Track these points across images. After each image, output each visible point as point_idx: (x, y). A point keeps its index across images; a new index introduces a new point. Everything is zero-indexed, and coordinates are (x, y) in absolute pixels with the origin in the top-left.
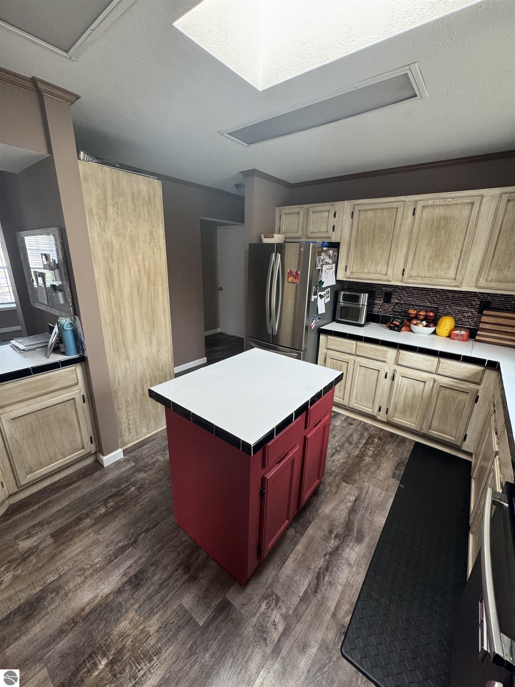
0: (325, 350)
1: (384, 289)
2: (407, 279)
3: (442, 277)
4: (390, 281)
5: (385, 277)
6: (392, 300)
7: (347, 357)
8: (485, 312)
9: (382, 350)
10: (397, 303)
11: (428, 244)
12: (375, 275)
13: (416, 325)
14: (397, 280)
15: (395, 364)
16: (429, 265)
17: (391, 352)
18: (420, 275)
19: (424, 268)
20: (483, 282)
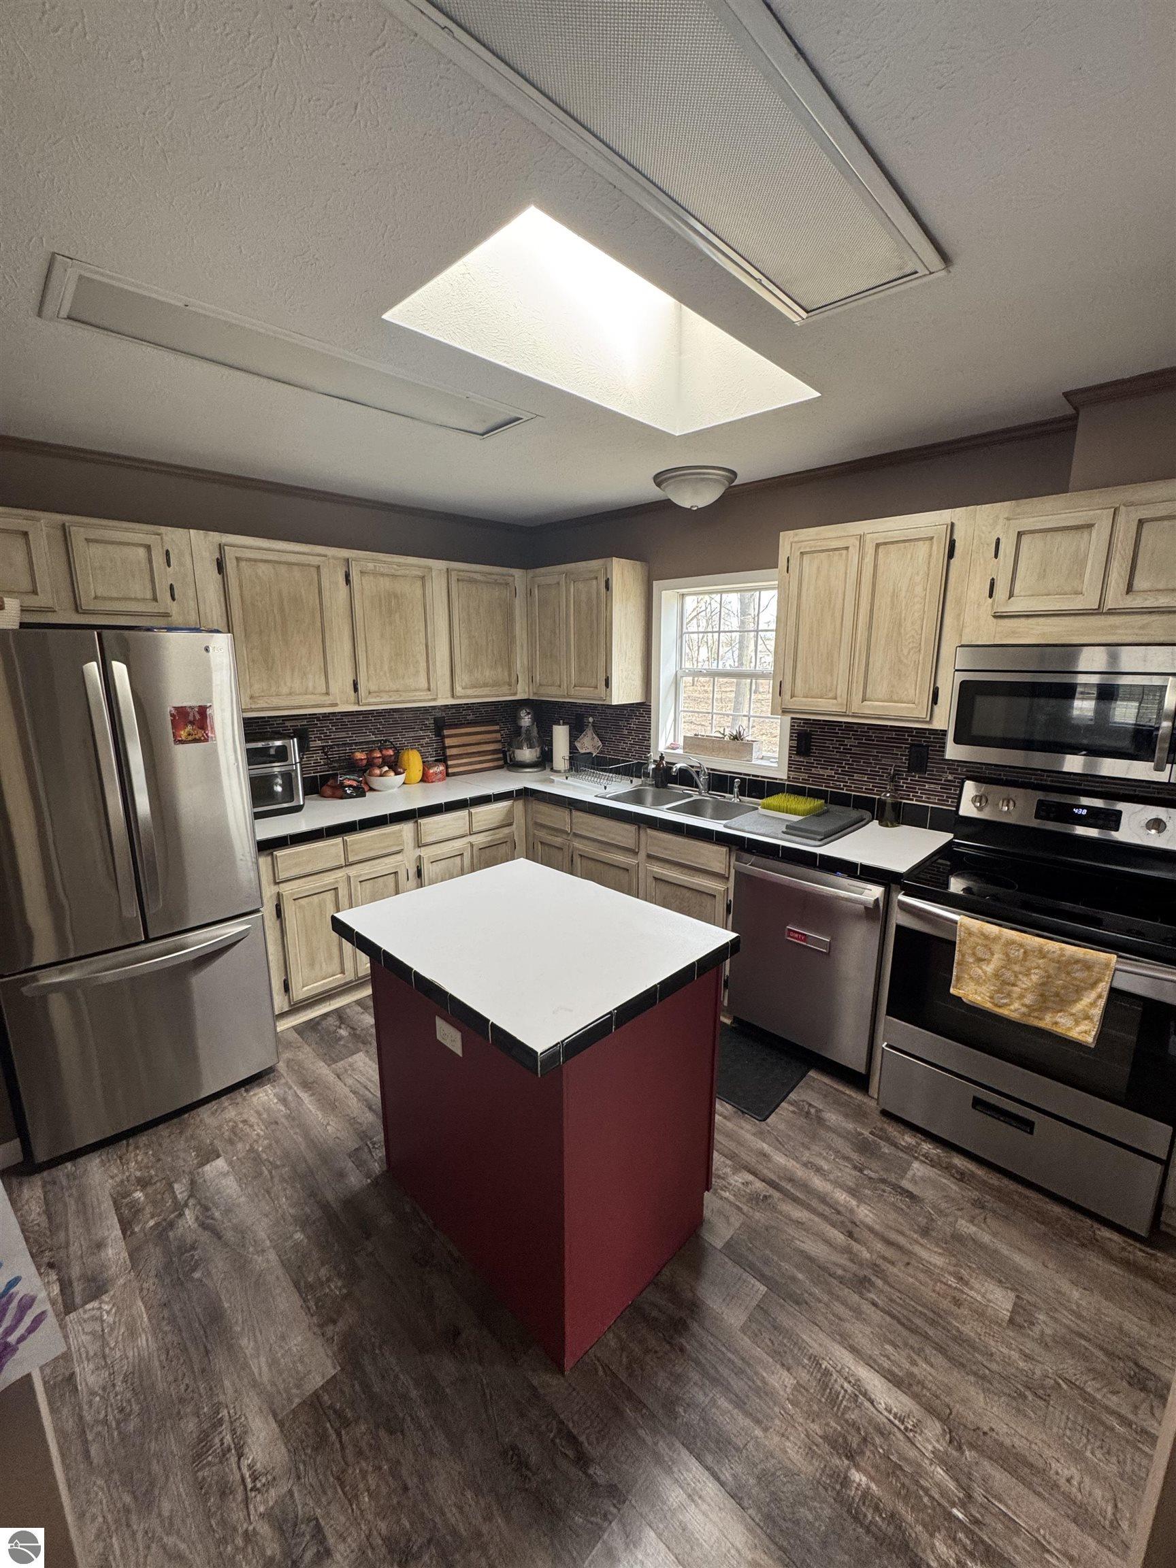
0: (275, 889)
2: (367, 698)
3: (413, 688)
4: (336, 705)
5: (326, 698)
7: (329, 879)
8: (446, 732)
9: (394, 833)
11: (382, 636)
13: (381, 775)
14: (347, 702)
15: (415, 848)
16: (391, 670)
17: (407, 828)
18: (382, 688)
19: (385, 673)
20: (459, 690)
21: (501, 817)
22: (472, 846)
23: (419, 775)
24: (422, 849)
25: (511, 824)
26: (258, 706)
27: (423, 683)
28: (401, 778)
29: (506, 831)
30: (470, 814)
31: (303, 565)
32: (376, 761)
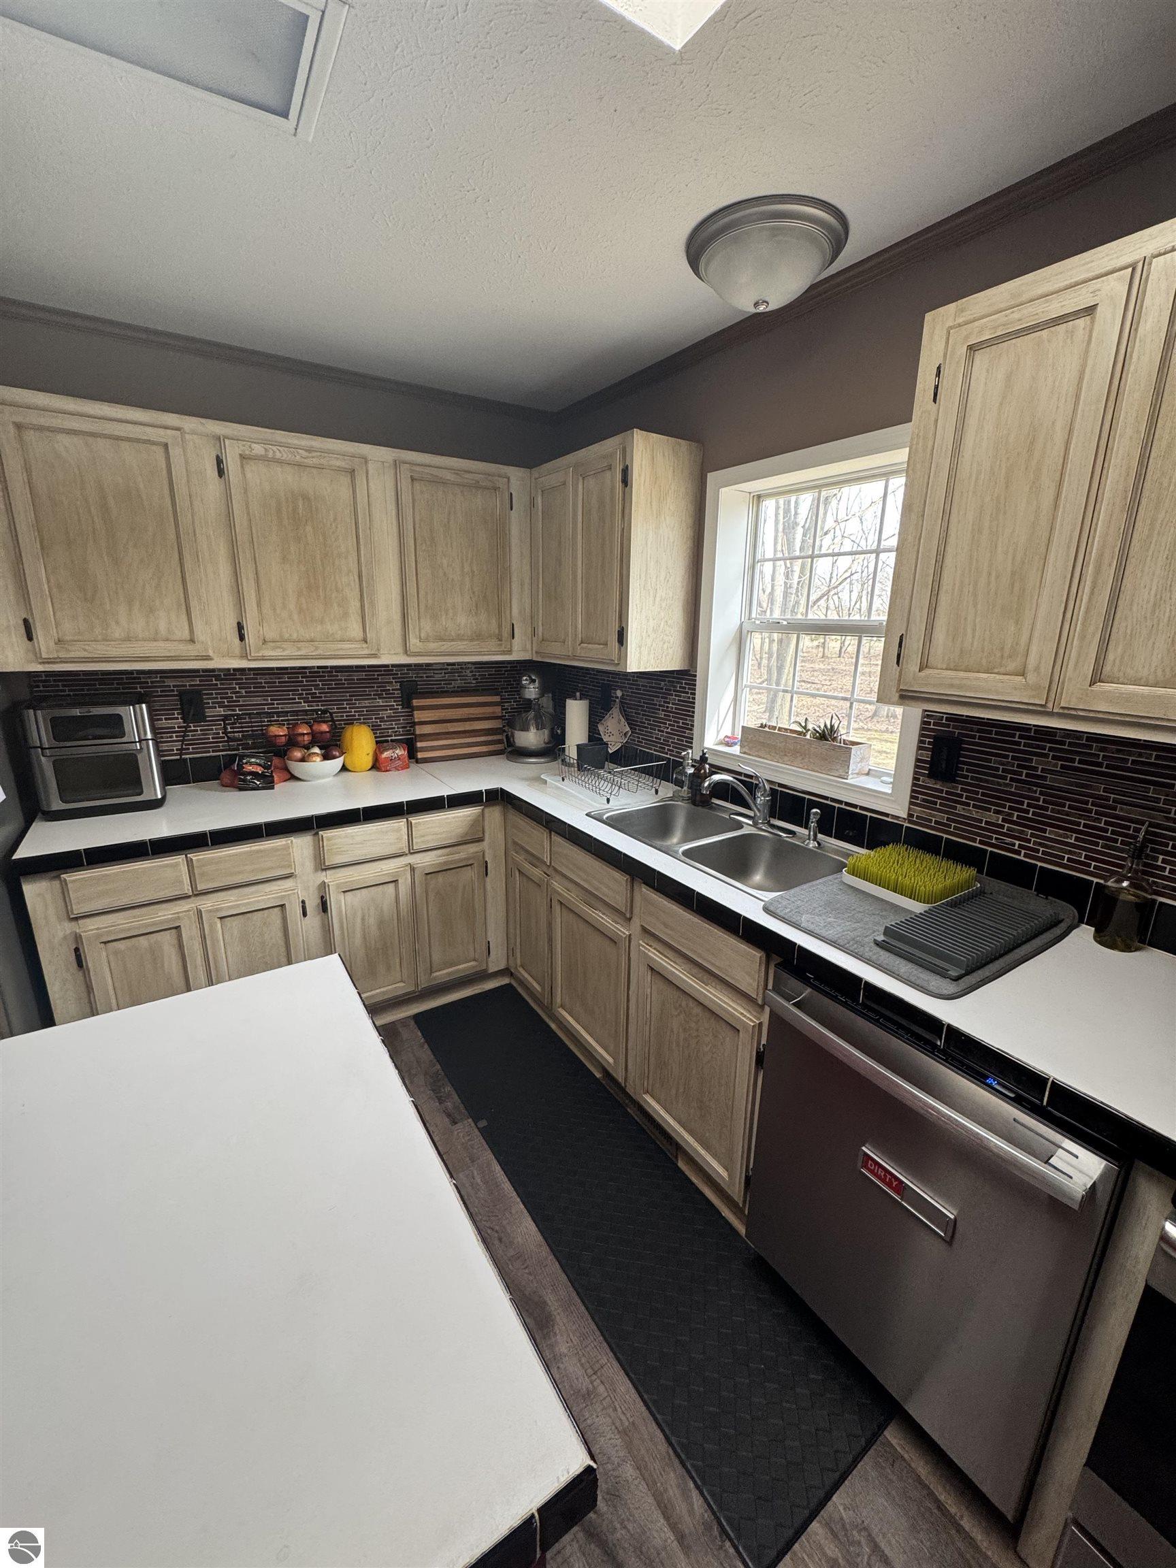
0: (69, 927)
1: (170, 683)
2: (259, 650)
3: (338, 637)
4: (208, 658)
5: (190, 647)
6: (209, 712)
7: (165, 913)
9: (275, 850)
10: (226, 718)
11: (284, 559)
12: (155, 644)
13: (303, 760)
14: (229, 655)
15: (316, 870)
16: (301, 611)
17: (300, 845)
18: (286, 636)
19: (290, 617)
20: (414, 642)
21: (460, 831)
22: (413, 869)
23: (368, 761)
24: (329, 872)
25: (481, 840)
26: (72, 655)
27: (355, 630)
28: (337, 763)
29: (472, 849)
30: (409, 825)
31: (138, 441)
32: (300, 739)
